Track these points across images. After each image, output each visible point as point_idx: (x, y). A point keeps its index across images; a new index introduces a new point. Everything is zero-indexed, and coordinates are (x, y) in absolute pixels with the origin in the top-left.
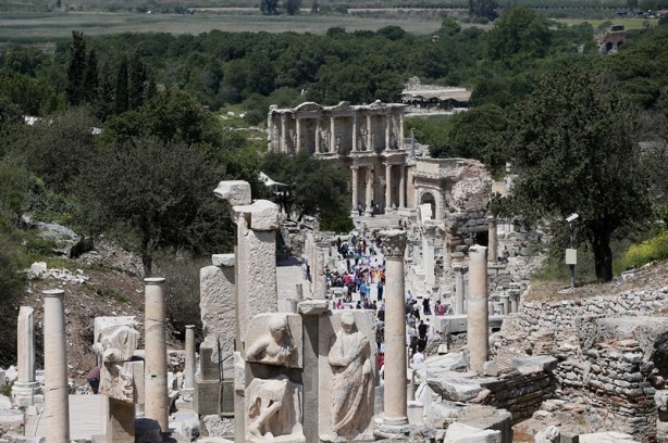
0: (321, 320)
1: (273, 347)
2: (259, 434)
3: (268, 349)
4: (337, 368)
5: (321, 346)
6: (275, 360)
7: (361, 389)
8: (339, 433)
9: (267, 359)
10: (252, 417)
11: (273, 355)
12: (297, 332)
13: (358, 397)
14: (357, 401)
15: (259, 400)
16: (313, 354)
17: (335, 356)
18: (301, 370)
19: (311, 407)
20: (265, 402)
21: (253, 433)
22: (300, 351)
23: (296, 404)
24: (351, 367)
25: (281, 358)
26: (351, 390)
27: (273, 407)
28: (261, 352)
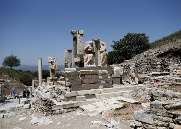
0: (98, 43)
1: (90, 47)
2: (87, 64)
3: (89, 47)
4: (101, 52)
5: (98, 48)
6: (91, 49)
7: (106, 57)
8: (102, 65)
9: (89, 49)
10: (86, 61)
11: (90, 48)
12: (94, 45)
13: (105, 58)
14: (105, 59)
15: (87, 58)
16: (97, 50)
17: (101, 50)
18: (95, 53)
19: (97, 60)
20: (89, 58)
21: (86, 64)
22: (94, 49)
23: (94, 59)
24: (104, 52)
25: (92, 49)
26: (104, 56)
27: (90, 59)
28: (88, 48)
